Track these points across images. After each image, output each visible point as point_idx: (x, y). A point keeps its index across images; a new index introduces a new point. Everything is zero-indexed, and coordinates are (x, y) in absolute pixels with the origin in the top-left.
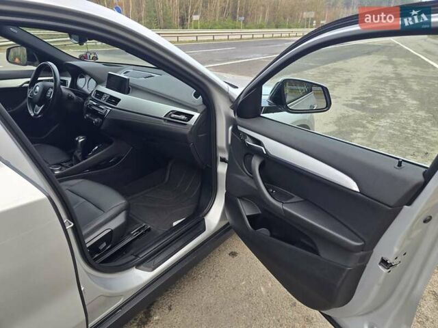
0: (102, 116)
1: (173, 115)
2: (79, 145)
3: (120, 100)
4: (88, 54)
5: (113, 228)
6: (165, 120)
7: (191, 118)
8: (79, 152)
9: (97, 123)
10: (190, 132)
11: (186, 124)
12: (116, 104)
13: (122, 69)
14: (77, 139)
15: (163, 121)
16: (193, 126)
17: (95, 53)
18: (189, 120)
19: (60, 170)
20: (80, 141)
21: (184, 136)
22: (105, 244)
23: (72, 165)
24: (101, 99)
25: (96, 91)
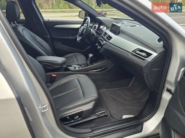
0: (102, 46)
1: (138, 52)
2: (89, 58)
3: (112, 38)
4: (102, 12)
5: (84, 110)
6: (132, 54)
7: (150, 56)
8: (89, 61)
9: (99, 49)
10: (146, 66)
11: (144, 60)
12: (109, 40)
13: (121, 22)
14: (89, 55)
15: (130, 54)
16: (150, 62)
17: (106, 12)
18: (148, 57)
19: (78, 68)
20: (90, 56)
21: (141, 67)
22: (78, 117)
23: (85, 67)
24: (105, 37)
25: (105, 32)
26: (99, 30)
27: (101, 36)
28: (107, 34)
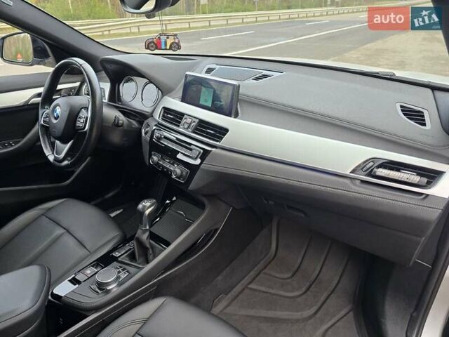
3: (226, 130)
4: (163, 38)
6: (354, 180)
8: (144, 232)
14: (141, 207)
15: (346, 181)
24: (178, 126)
25: (163, 107)
26: (119, 99)
27: (156, 123)
28: (185, 116)
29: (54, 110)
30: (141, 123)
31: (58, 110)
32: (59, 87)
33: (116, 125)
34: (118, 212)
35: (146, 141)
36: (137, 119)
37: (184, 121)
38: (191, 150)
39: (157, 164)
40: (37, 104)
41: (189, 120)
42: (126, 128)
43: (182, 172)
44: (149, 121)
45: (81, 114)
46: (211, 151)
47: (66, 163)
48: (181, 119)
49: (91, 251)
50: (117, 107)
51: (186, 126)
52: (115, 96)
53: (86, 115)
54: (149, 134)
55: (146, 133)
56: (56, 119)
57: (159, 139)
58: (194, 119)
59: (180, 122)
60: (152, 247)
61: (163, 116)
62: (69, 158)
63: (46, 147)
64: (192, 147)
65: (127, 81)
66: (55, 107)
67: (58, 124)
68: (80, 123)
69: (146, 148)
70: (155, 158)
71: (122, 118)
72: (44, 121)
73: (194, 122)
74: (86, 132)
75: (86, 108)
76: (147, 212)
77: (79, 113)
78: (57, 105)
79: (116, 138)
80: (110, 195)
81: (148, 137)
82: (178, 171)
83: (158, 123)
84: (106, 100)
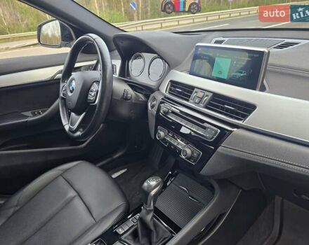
24: (188, 101)
25: (171, 81)
26: (128, 75)
27: (163, 97)
28: (196, 90)
29: (70, 84)
30: (147, 97)
31: (74, 84)
32: (77, 65)
33: (125, 98)
34: (123, 171)
35: (153, 115)
36: (144, 93)
37: (194, 95)
38: (204, 128)
39: (164, 140)
40: (59, 79)
41: (200, 94)
42: (133, 101)
43: (192, 152)
44: (156, 94)
45: (92, 88)
46: (231, 132)
47: (78, 133)
48: (191, 93)
49: (97, 220)
50: (126, 82)
51: (197, 101)
52: (124, 72)
53: (97, 88)
54: (156, 108)
55: (153, 107)
56: (71, 92)
57: (166, 113)
58: (207, 93)
59: (189, 97)
60: (155, 225)
61: (170, 89)
62: (81, 130)
63: (64, 118)
64: (206, 125)
65: (135, 58)
66: (71, 81)
67: (73, 97)
68: (91, 96)
69: (152, 122)
70: (162, 134)
71: (131, 92)
72: (63, 94)
73: (207, 96)
74: (96, 105)
75: (98, 82)
76: (153, 193)
77: (91, 87)
78: (73, 79)
79: (124, 111)
80: (117, 155)
81: (154, 111)
82: (189, 151)
83: (165, 97)
84: (116, 75)
